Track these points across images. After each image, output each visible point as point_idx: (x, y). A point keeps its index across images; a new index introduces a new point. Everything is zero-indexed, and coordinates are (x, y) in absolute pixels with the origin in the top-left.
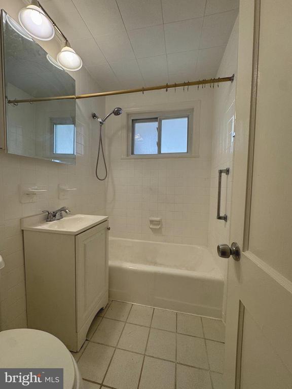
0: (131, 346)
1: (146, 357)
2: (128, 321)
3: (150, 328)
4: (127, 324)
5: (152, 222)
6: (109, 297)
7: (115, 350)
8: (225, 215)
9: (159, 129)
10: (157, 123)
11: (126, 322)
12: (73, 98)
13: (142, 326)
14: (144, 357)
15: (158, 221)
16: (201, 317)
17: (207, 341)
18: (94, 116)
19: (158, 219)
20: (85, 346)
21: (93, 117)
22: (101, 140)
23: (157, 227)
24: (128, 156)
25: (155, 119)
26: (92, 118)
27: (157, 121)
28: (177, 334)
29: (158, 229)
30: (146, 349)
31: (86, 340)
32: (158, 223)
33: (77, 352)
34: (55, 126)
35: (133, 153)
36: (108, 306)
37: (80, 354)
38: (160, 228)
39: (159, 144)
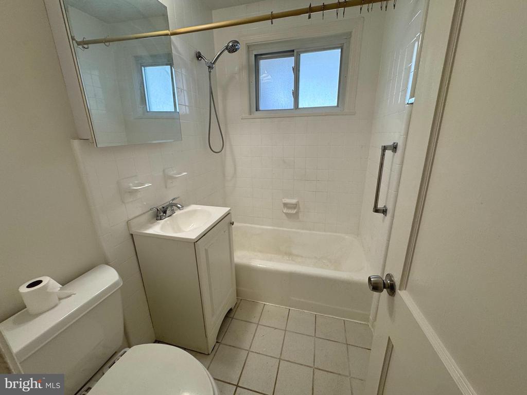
0: (264, 350)
1: (281, 361)
2: (260, 323)
3: (285, 330)
4: (259, 326)
5: (285, 205)
6: (237, 295)
7: (248, 354)
8: (385, 206)
9: (296, 70)
10: (293, 59)
11: (258, 324)
12: (167, 35)
13: (276, 329)
14: (280, 361)
15: (294, 204)
16: (344, 320)
17: (349, 347)
18: (199, 56)
19: (294, 201)
20: (216, 348)
21: (198, 59)
22: (211, 93)
23: (293, 211)
24: (250, 114)
25: (290, 53)
26: (196, 58)
27: (293, 55)
28: (316, 339)
29: (294, 214)
30: (281, 352)
31: (217, 342)
32: (295, 206)
33: (209, 354)
34: (143, 68)
35: (257, 109)
36: (237, 305)
37: (212, 356)
38: (296, 212)
39: (296, 94)
